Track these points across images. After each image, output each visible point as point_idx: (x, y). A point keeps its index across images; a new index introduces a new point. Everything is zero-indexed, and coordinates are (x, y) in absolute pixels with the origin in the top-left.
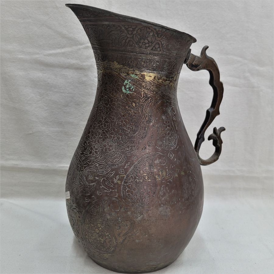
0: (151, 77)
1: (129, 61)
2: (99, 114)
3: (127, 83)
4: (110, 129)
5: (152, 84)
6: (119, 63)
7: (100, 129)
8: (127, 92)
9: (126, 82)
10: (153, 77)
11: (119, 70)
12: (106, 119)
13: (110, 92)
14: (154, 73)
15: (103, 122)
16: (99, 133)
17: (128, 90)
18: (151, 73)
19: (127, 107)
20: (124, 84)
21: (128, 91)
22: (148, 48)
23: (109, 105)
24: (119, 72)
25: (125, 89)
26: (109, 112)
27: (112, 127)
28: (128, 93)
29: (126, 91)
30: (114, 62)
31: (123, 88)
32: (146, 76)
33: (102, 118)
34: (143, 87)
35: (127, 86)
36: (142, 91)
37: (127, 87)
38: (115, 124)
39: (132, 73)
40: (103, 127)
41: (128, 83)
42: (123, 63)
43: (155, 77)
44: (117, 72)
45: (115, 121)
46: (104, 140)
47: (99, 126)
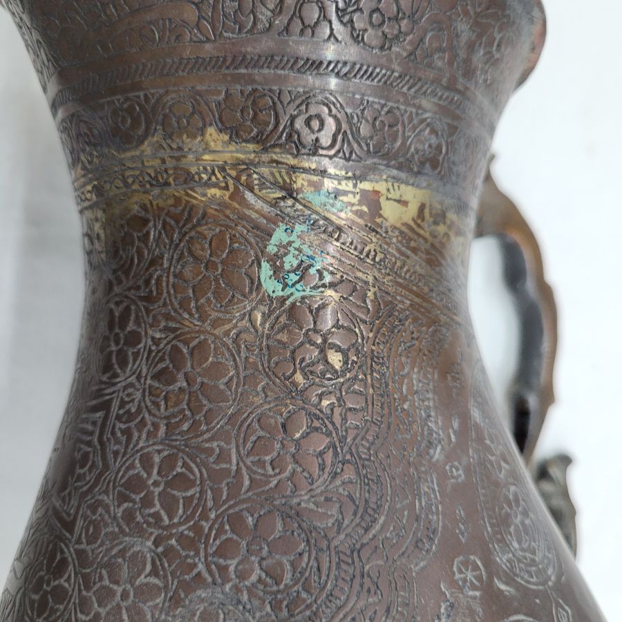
0: (405, 203)
1: (293, 119)
2: (118, 442)
3: (285, 239)
4: (206, 526)
5: (413, 244)
6: (235, 133)
7: (141, 533)
8: (288, 291)
9: (279, 235)
10: (413, 209)
11: (234, 173)
12: (169, 461)
13: (184, 304)
14: (418, 186)
15: (156, 484)
16: (136, 561)
17: (294, 277)
18: (407, 183)
19: (299, 378)
20: (272, 249)
21: (298, 286)
22: (395, 49)
23: (180, 376)
24: (236, 188)
25: (277, 271)
26: (185, 418)
27: (217, 505)
28: (298, 295)
29: (285, 285)
30: (203, 135)
31: (266, 270)
32: (382, 200)
33: (146, 462)
34: (374, 259)
35: (290, 261)
36: (366, 283)
37: (287, 267)
38: (235, 488)
39: (311, 183)
40: (156, 516)
41: (290, 243)
42: (261, 133)
43: (422, 208)
44: (226, 188)
45: (238, 470)
46: (175, 601)
47: (129, 516)
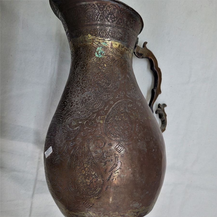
0: (117, 45)
1: (100, 32)
2: (76, 77)
3: (99, 49)
4: (87, 85)
5: (118, 50)
6: (92, 35)
7: (79, 87)
8: (99, 56)
9: (98, 49)
10: (118, 46)
11: (92, 40)
12: (83, 78)
13: (85, 58)
14: (119, 42)
15: (81, 81)
16: (78, 90)
17: (100, 54)
18: (117, 42)
19: (100, 67)
20: (97, 50)
21: (100, 55)
22: (114, 22)
23: (84, 68)
24: (92, 42)
25: (98, 54)
26: (85, 73)
27: (89, 83)
28: (100, 57)
29: (99, 55)
30: (88, 35)
31: (96, 53)
32: (113, 44)
33: (80, 79)
34: (112, 52)
35: (99, 52)
36: (110, 55)
37: (99, 53)
38: (91, 81)
39: (102, 41)
40: (81, 85)
41: (99, 50)
42: (95, 34)
43: (119, 45)
44: (91, 42)
45: (92, 79)
46: (83, 94)
47: (77, 85)
